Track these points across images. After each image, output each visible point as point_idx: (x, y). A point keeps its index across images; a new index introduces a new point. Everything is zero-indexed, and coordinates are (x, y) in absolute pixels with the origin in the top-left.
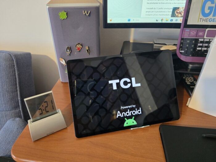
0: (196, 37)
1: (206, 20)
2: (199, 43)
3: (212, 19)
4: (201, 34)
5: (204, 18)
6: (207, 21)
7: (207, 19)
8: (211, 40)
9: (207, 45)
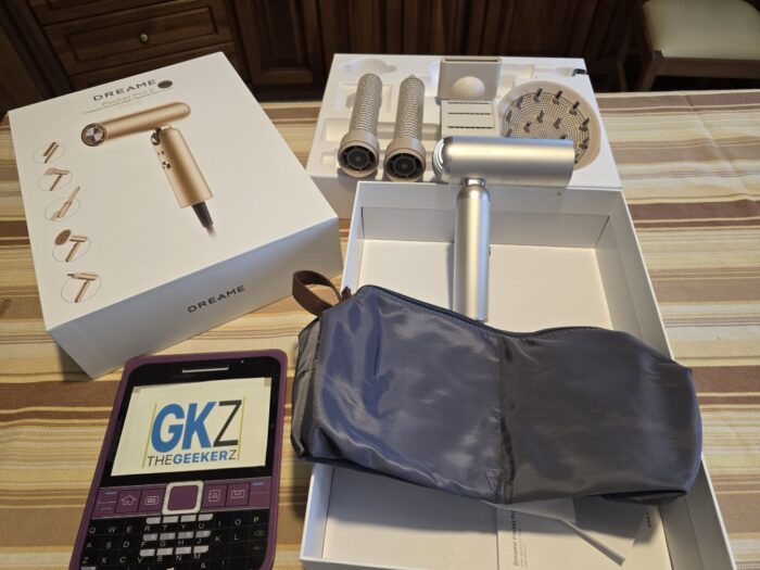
0: (137, 511)
1: (165, 461)
2: (147, 532)
3: (181, 456)
4: (151, 501)
5: (160, 455)
6: (168, 462)
7: (169, 458)
8: (184, 519)
9: (171, 536)
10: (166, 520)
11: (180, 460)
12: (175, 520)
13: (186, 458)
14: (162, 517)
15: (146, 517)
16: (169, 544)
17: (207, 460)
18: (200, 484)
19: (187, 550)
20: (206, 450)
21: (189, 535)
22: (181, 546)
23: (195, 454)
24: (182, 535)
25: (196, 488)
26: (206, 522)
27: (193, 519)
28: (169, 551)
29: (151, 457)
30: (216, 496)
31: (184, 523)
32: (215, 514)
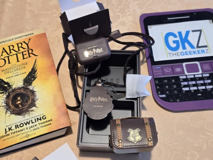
0: (174, 74)
2: (182, 82)
3: (183, 52)
4: (178, 70)
6: (178, 55)
7: (178, 53)
8: (196, 76)
9: (194, 83)
10: (188, 77)
11: (184, 54)
12: (193, 77)
13: (186, 53)
14: (186, 76)
15: (179, 76)
16: (194, 85)
17: (196, 54)
18: (198, 63)
19: (204, 87)
20: (194, 50)
21: (202, 82)
22: (200, 86)
23: (190, 52)
24: (198, 82)
25: (196, 64)
26: (207, 77)
27: (200, 76)
28: (195, 88)
29: (170, 53)
30: (207, 67)
31: (197, 78)
32: (209, 74)
